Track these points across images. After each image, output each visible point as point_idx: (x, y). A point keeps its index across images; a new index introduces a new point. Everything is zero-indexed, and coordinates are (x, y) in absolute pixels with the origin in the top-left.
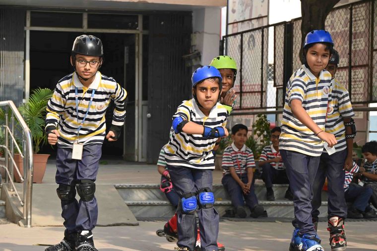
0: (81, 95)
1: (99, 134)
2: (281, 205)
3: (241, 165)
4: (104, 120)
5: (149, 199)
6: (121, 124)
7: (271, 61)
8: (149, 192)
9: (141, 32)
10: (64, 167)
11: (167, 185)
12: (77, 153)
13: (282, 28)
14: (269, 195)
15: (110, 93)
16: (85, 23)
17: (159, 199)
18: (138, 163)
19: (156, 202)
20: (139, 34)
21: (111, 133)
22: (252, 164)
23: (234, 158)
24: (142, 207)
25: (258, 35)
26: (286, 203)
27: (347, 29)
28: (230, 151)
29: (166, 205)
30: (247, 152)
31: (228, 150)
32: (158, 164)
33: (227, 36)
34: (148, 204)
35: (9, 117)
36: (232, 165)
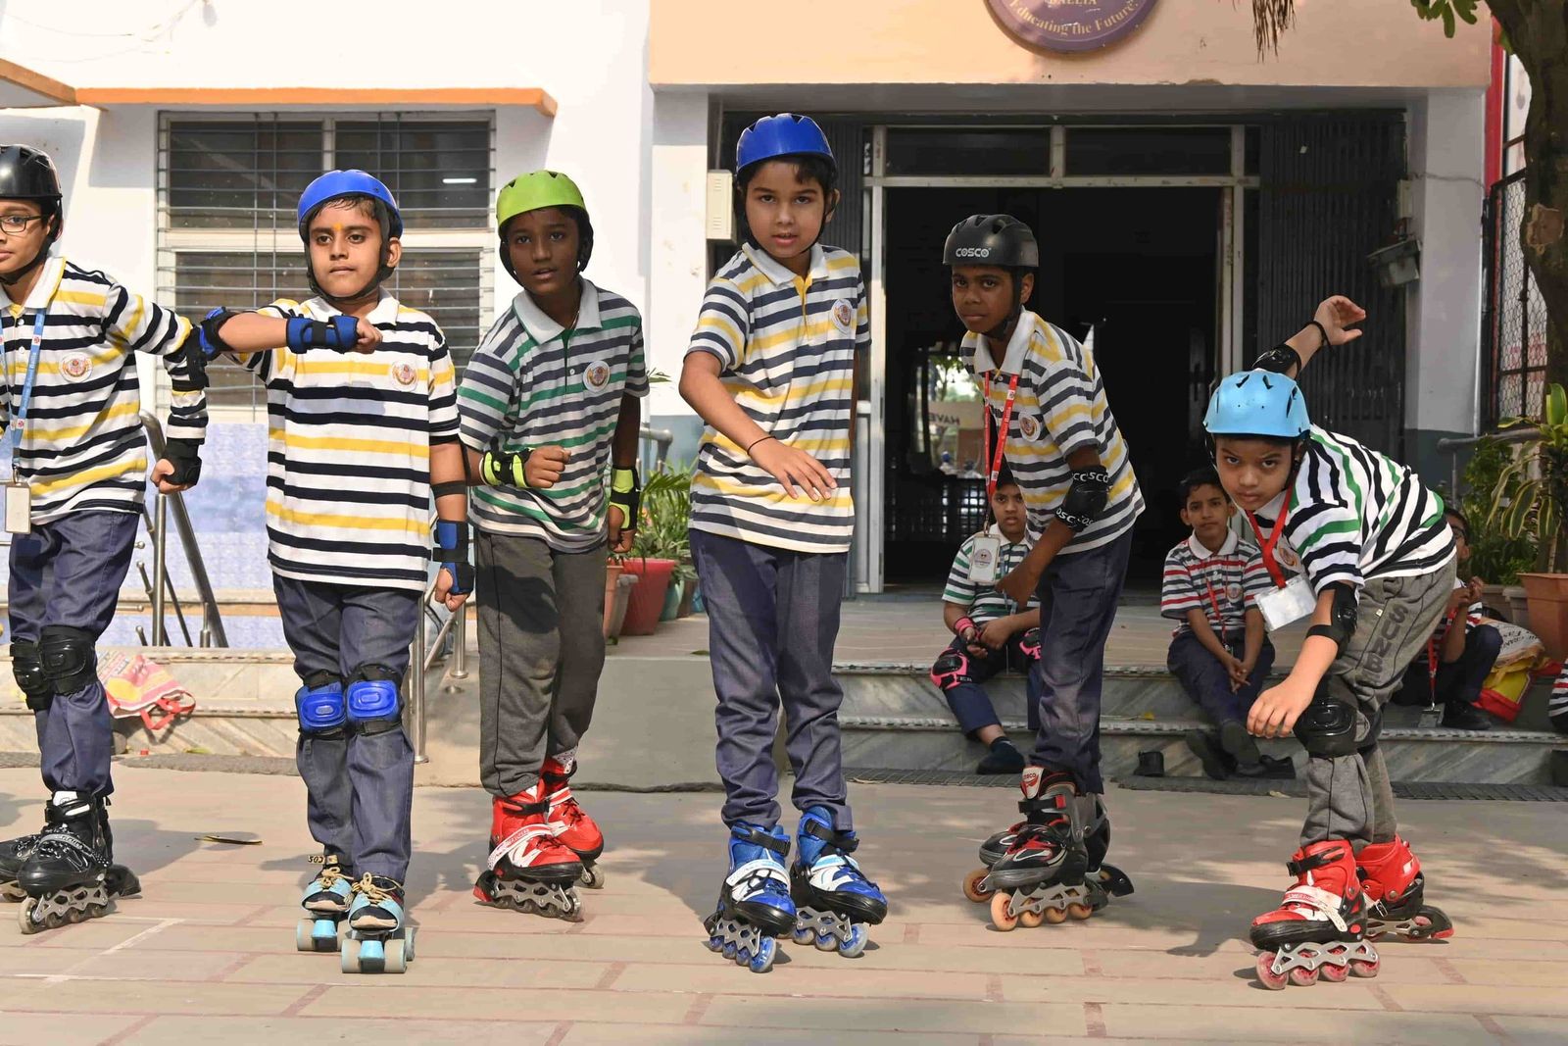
3: (1224, 601)
5: (912, 710)
8: (913, 685)
9: (1240, 182)
11: (952, 664)
16: (1058, 158)
20: (1232, 188)
23: (1199, 582)
24: (864, 736)
28: (1183, 559)
29: (944, 730)
30: (1241, 557)
31: (1178, 557)
32: (945, 597)
33: (1505, 182)
34: (884, 726)
36: (1197, 603)
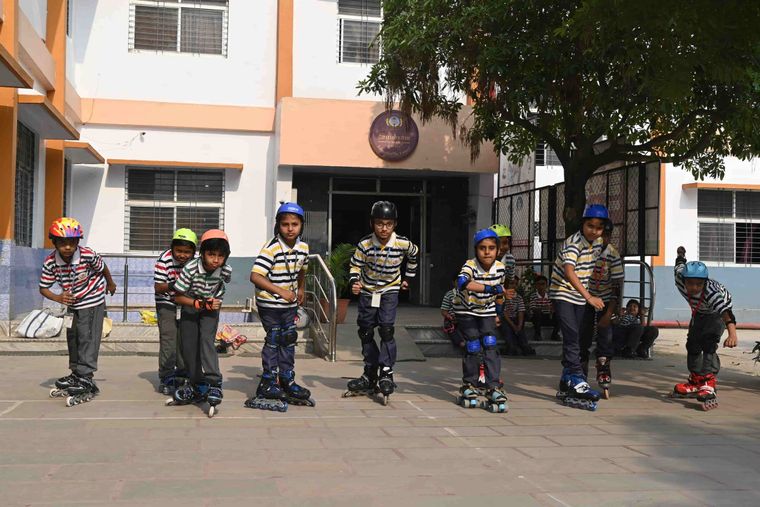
0: (380, 252)
1: (395, 285)
2: (547, 344)
4: (399, 272)
5: (434, 338)
6: (413, 275)
7: (537, 219)
8: (433, 332)
9: (425, 194)
10: (365, 312)
11: (450, 327)
12: (376, 302)
13: (546, 192)
14: (537, 337)
15: (404, 250)
16: (378, 187)
17: (442, 338)
18: (422, 306)
19: (440, 341)
20: (423, 197)
21: (405, 283)
22: (522, 309)
24: (427, 345)
25: (525, 198)
26: (552, 342)
27: (604, 192)
32: (442, 308)
33: (499, 198)
35: (317, 267)
